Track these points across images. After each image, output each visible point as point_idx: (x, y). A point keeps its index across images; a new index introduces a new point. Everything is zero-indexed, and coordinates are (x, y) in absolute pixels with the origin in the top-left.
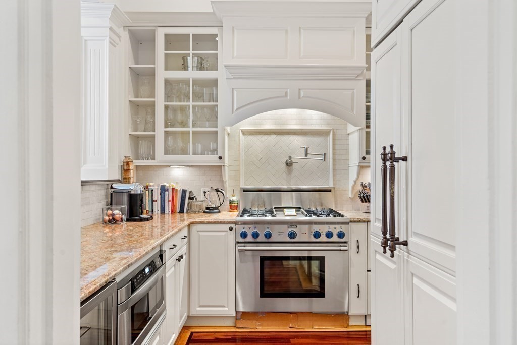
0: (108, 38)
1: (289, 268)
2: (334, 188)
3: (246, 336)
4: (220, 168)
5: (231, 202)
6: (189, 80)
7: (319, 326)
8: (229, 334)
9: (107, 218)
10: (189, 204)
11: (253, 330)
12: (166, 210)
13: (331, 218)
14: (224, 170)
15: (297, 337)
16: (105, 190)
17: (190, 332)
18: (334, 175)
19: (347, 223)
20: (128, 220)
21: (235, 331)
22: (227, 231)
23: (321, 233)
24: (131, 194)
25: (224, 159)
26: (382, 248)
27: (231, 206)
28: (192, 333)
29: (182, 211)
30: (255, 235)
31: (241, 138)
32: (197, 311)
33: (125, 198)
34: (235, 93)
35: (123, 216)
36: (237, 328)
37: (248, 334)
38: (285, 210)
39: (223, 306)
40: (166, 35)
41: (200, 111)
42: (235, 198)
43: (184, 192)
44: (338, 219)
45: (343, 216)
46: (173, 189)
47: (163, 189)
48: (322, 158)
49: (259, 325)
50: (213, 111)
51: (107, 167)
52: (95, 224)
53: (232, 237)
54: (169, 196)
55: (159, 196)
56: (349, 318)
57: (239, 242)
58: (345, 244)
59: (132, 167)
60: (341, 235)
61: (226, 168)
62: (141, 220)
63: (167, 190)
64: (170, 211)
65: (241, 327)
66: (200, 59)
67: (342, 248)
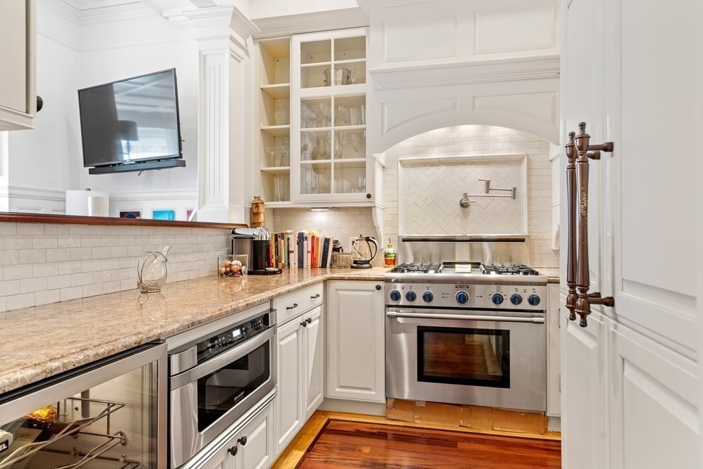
0: (228, 50)
1: (473, 345)
2: (529, 236)
3: (398, 431)
4: (370, 209)
5: (386, 255)
6: (330, 99)
7: (502, 428)
8: (376, 426)
9: (223, 270)
10: (332, 256)
11: (408, 425)
12: (305, 264)
13: (520, 277)
14: (375, 212)
15: (468, 440)
16: (226, 236)
17: (327, 419)
18: (529, 219)
19: (544, 284)
20: (250, 273)
21: (384, 423)
22: (374, 291)
23: (504, 297)
24: (254, 241)
25: (374, 198)
26: (569, 310)
27: (386, 260)
28: (329, 421)
29: (324, 266)
30: (411, 297)
31: (399, 171)
32: (336, 392)
33: (248, 246)
34: (386, 108)
35: (243, 268)
36: (388, 419)
37: (401, 429)
38: (456, 265)
39: (370, 389)
40: (303, 45)
41: (346, 138)
42: (391, 250)
43: (327, 241)
44: (530, 278)
45: (537, 274)
46: (313, 237)
47: (301, 238)
48: (510, 194)
49: (417, 419)
50: (361, 135)
51: (228, 207)
52: (210, 276)
53: (380, 299)
54: (307, 245)
55: (297, 246)
56: (547, 421)
57: (389, 306)
58: (541, 314)
59: (262, 209)
60: (534, 300)
61: (378, 210)
62: (267, 273)
63: (306, 238)
64: (310, 264)
65: (393, 418)
66: (346, 71)
67: (535, 319)
